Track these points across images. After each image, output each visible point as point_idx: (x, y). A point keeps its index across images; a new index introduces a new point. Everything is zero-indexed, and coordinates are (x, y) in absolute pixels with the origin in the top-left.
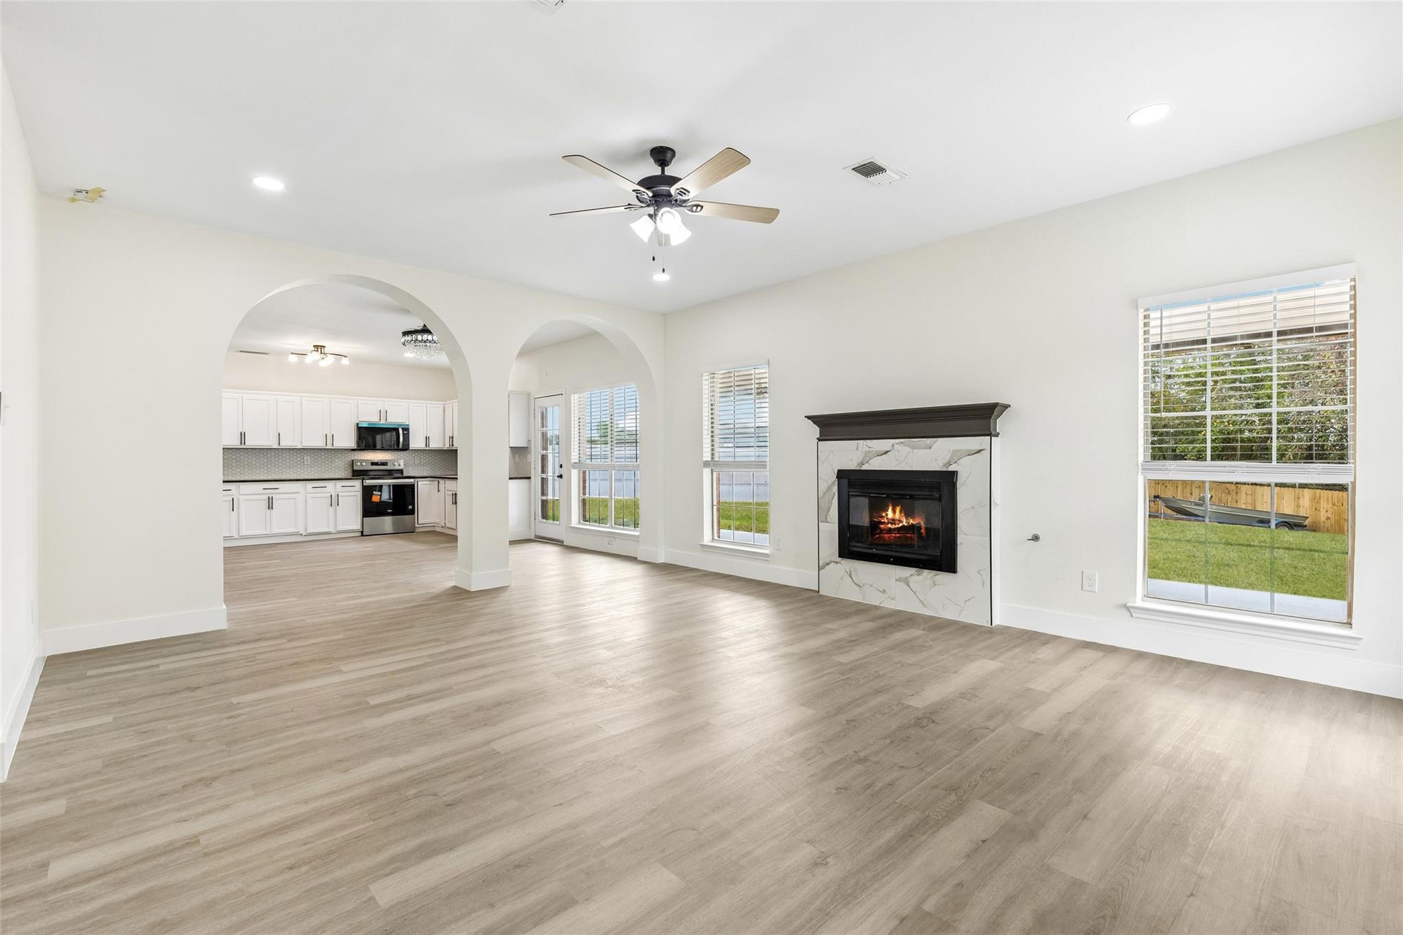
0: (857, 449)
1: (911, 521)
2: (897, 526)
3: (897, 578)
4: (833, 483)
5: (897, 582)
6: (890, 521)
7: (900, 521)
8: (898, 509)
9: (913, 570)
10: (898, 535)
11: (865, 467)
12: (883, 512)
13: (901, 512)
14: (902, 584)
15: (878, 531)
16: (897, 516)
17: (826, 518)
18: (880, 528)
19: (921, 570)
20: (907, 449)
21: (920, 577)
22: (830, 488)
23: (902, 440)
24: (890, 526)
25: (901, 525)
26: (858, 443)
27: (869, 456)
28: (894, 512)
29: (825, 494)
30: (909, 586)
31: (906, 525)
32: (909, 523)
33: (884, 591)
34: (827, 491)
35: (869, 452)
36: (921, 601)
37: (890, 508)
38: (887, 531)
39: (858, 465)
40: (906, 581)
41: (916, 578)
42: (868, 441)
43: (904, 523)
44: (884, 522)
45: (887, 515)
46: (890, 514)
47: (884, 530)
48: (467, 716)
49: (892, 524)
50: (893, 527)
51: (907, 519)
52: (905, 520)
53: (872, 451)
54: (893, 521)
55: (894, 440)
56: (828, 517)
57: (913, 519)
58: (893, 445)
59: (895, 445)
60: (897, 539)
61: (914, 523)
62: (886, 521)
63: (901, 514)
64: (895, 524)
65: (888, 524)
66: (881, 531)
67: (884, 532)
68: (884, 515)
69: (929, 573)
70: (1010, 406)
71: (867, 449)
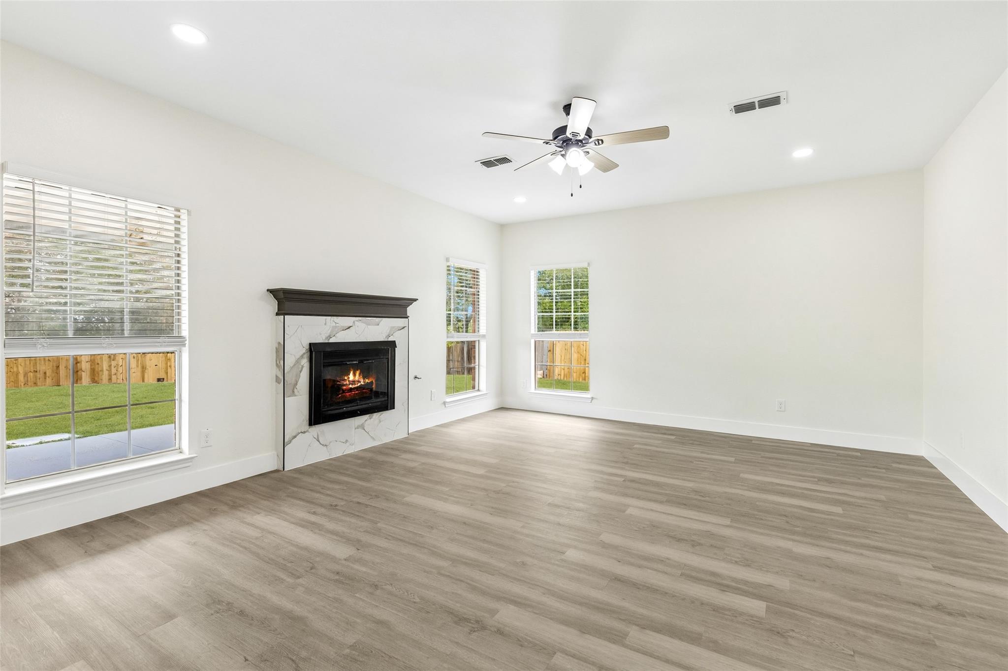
0: (325, 324)
1: (367, 381)
2: (356, 386)
3: (356, 427)
4: (302, 357)
5: (357, 430)
6: (351, 383)
7: (359, 382)
8: (358, 373)
9: (366, 417)
10: (356, 392)
11: (332, 340)
12: (345, 376)
13: (360, 374)
14: (360, 430)
15: (341, 392)
16: (357, 378)
17: (293, 392)
18: (343, 389)
19: (372, 415)
20: (363, 325)
21: (372, 419)
22: (298, 362)
23: (360, 318)
24: (351, 386)
25: (359, 384)
26: (326, 319)
27: (336, 330)
28: (355, 375)
29: (292, 368)
30: (364, 429)
31: (363, 384)
32: (365, 382)
33: (347, 441)
34: (295, 365)
35: (336, 327)
36: (372, 437)
37: (352, 372)
38: (348, 390)
39: (327, 338)
40: (362, 427)
41: (369, 422)
42: (335, 317)
43: (362, 383)
44: (346, 384)
45: (349, 378)
46: (351, 377)
47: (346, 390)
48: (712, 545)
49: (352, 384)
50: (354, 386)
51: (364, 379)
52: (362, 380)
53: (339, 326)
54: (354, 382)
55: (354, 318)
56: (295, 390)
57: (368, 379)
58: (354, 322)
59: (356, 322)
60: (356, 395)
61: (368, 382)
62: (348, 383)
63: (360, 376)
64: (355, 384)
65: (349, 385)
66: (344, 391)
67: (346, 392)
68: (346, 378)
69: (377, 415)
70: (418, 300)
71: (334, 324)
